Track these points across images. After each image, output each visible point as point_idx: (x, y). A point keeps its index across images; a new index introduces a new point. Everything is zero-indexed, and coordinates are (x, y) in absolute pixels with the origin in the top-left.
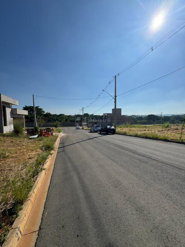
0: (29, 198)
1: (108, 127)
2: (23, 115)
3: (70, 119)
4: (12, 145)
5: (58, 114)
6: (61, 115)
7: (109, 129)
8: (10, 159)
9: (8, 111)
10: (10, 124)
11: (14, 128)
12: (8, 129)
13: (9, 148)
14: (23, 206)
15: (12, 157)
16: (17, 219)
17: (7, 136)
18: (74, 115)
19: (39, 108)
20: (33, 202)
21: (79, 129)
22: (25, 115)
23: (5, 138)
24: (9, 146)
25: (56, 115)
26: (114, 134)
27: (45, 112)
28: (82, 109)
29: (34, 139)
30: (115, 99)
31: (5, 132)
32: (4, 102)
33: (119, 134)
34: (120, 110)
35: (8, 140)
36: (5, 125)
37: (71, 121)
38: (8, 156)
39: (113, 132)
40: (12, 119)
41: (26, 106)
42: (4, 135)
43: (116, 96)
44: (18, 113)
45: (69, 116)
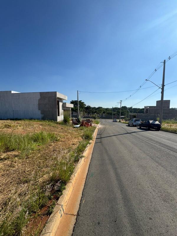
0: (70, 181)
1: (151, 122)
2: (70, 108)
3: (108, 112)
4: (62, 131)
5: (97, 107)
6: (99, 108)
7: (151, 124)
8: (60, 142)
9: (61, 104)
10: (62, 114)
11: (64, 118)
12: (60, 118)
13: (60, 133)
14: (66, 187)
15: (61, 141)
16: (61, 196)
17: (59, 123)
18: (112, 108)
19: (82, 102)
20: (74, 185)
21: (116, 122)
22: (71, 108)
23: (58, 125)
24: (60, 132)
25: (95, 108)
26: (159, 131)
27: (86, 105)
28: (120, 102)
29: (77, 128)
30: (163, 89)
31: (58, 121)
32: (58, 98)
33: (166, 131)
34: (168, 102)
35: (60, 127)
36: (59, 115)
37: (108, 113)
38: (59, 140)
39: (158, 128)
40: (63, 110)
41: (72, 101)
42: (57, 123)
43: (163, 86)
44: (67, 106)
45: (107, 109)
